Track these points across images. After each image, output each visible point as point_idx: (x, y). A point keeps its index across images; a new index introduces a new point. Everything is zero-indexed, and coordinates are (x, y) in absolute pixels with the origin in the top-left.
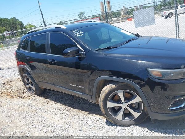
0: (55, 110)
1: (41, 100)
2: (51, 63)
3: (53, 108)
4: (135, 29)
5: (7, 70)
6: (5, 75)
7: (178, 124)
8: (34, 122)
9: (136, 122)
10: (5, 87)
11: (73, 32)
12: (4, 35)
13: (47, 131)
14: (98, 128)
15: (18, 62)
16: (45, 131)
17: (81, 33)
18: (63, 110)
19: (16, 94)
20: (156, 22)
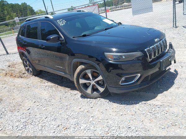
0: (45, 87)
1: (36, 79)
2: (41, 48)
3: (44, 86)
4: (133, 16)
5: (14, 55)
6: (12, 59)
7: (134, 98)
8: (27, 95)
9: (101, 95)
10: (10, 69)
11: (58, 21)
12: (14, 21)
13: (35, 102)
14: (74, 100)
15: (18, 48)
16: (34, 102)
17: (64, 22)
18: (52, 87)
19: (18, 75)
20: (153, 9)
